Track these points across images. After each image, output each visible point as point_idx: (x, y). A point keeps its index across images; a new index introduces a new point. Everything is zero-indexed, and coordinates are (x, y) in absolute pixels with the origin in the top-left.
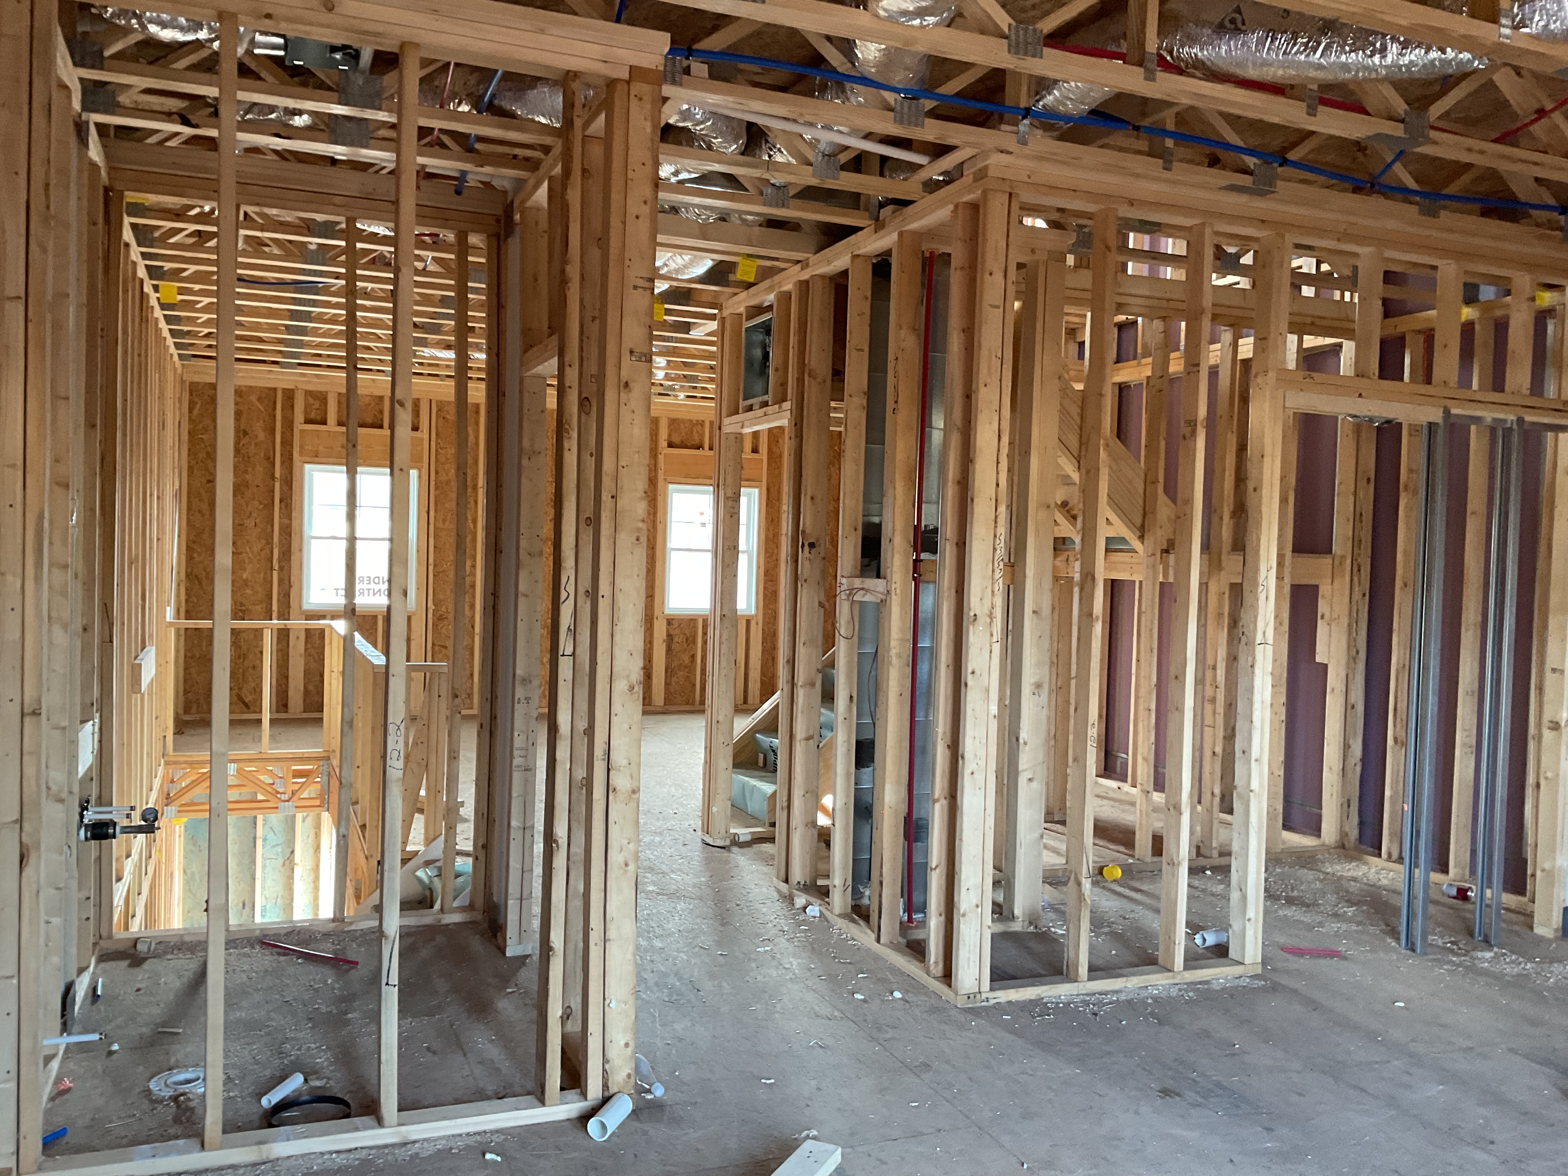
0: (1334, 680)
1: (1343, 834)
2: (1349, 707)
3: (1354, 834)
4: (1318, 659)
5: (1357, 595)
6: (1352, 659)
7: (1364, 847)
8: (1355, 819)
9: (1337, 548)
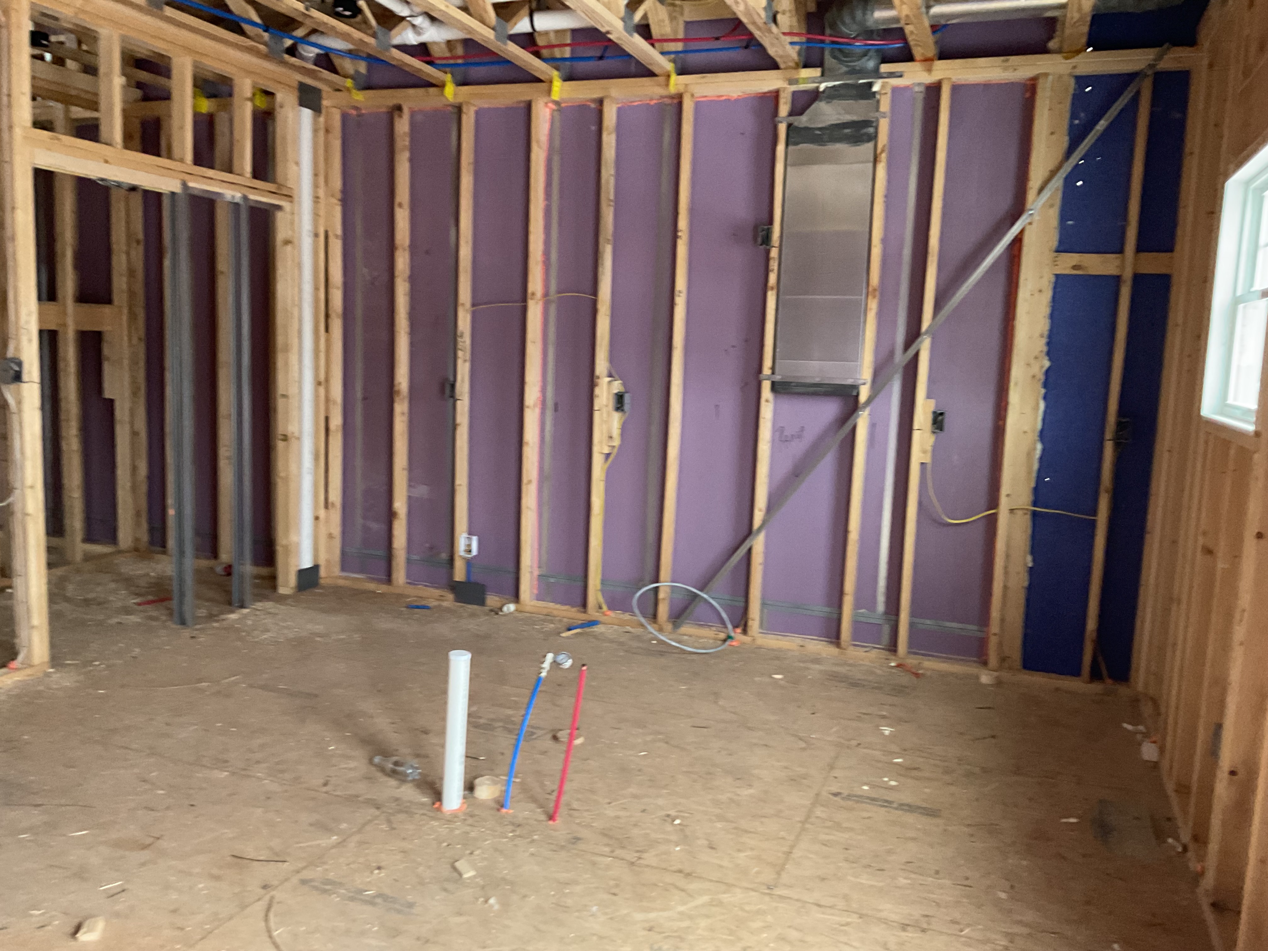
0: (122, 412)
1: (137, 540)
2: (135, 434)
3: (145, 537)
4: (107, 395)
5: (135, 341)
6: (135, 394)
7: (153, 548)
8: (145, 526)
9: (116, 298)
